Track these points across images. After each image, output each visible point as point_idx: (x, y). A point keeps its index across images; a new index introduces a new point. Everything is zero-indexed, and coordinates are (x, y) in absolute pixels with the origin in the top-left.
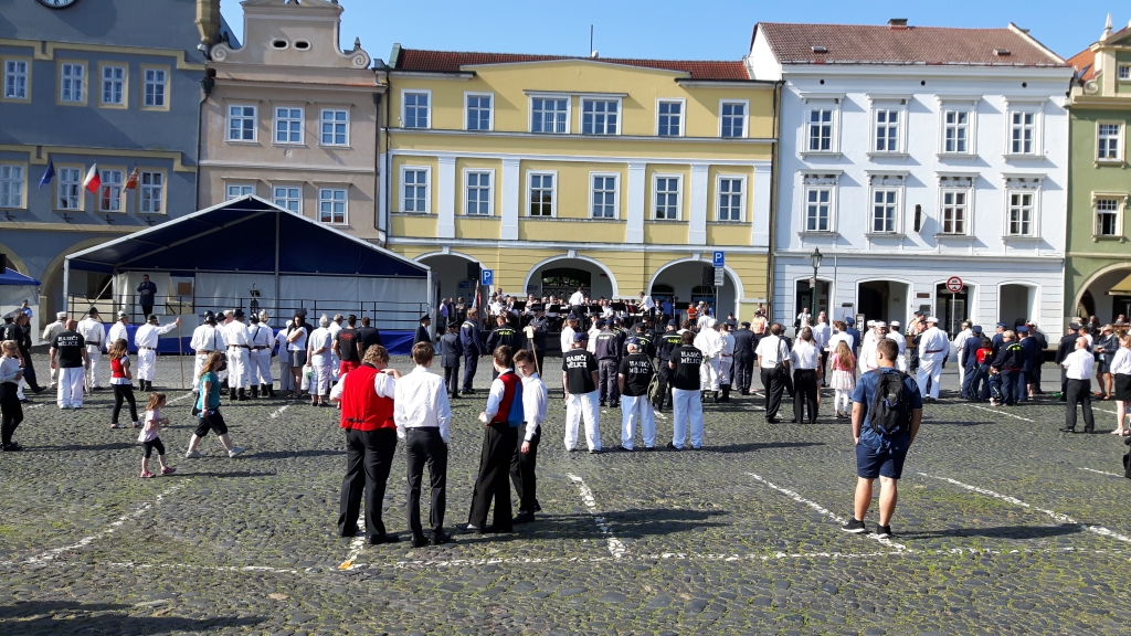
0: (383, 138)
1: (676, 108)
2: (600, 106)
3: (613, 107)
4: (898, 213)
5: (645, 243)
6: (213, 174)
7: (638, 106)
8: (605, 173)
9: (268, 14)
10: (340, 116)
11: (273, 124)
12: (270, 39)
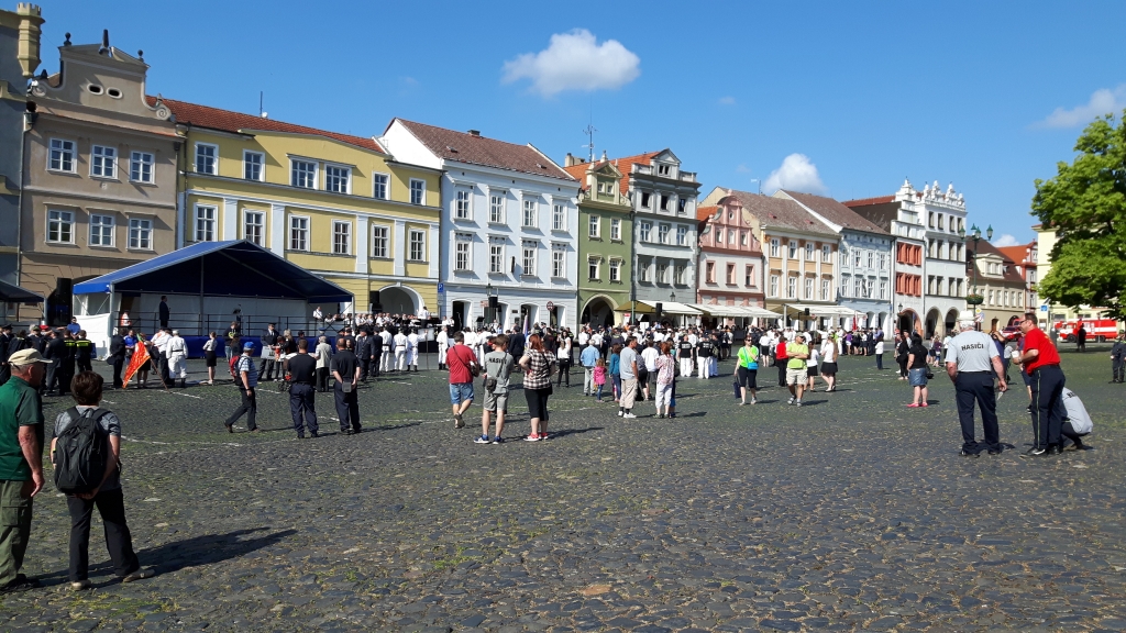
0: (182, 180)
1: (383, 179)
2: (336, 172)
3: (345, 173)
4: (502, 261)
5: (369, 273)
6: (35, 199)
7: (362, 175)
8: (342, 221)
9: (85, 60)
10: (147, 158)
11: (90, 159)
12: (87, 83)
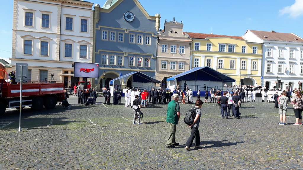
0: (191, 52)
1: (245, 47)
2: (231, 47)
3: (233, 47)
4: (282, 69)
5: (240, 74)
6: (159, 59)
7: (238, 47)
8: (232, 60)
9: (169, 25)
10: (183, 47)
11: (170, 49)
12: (169, 31)
